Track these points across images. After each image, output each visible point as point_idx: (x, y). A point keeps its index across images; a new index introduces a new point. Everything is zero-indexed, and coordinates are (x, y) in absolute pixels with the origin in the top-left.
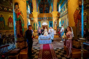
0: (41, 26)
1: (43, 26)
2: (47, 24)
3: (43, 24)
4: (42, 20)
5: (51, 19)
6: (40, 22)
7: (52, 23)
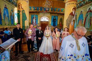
0: (39, 22)
1: (41, 22)
3: (42, 20)
4: (40, 12)
5: (55, 12)
6: (37, 16)
7: (55, 19)
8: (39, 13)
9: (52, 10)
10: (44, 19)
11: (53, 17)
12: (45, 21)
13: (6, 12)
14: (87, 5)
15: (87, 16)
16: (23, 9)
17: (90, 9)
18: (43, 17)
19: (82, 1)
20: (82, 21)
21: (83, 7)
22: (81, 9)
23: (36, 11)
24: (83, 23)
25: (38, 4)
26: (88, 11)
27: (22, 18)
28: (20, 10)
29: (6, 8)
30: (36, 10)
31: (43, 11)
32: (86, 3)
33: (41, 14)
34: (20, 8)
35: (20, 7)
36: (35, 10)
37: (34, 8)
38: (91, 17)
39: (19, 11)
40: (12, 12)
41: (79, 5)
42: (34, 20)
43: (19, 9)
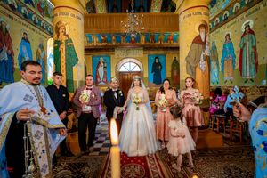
0: (113, 75)
1: (121, 74)
2: (137, 69)
3: (122, 69)
4: (116, 46)
5: (156, 43)
6: (107, 59)
7: (159, 64)
8: (112, 49)
9: (147, 40)
10: (127, 65)
11: (153, 58)
12: (130, 72)
13: (24, 49)
14: (239, 17)
15: (245, 44)
16: (67, 36)
17: (247, 26)
18: (125, 60)
19: (226, 9)
20: (233, 62)
21: (229, 24)
22: (226, 30)
23: (104, 44)
24: (237, 66)
25: (110, 27)
26: (245, 33)
27: (66, 60)
28: (60, 38)
29: (25, 40)
30: (105, 41)
31: (125, 44)
32: (236, 13)
33: (118, 53)
34: (61, 34)
35: (60, 31)
36: (102, 41)
37: (99, 37)
38: (255, 48)
39: (57, 43)
40: (40, 50)
41: (218, 19)
42: (101, 71)
43: (58, 36)
